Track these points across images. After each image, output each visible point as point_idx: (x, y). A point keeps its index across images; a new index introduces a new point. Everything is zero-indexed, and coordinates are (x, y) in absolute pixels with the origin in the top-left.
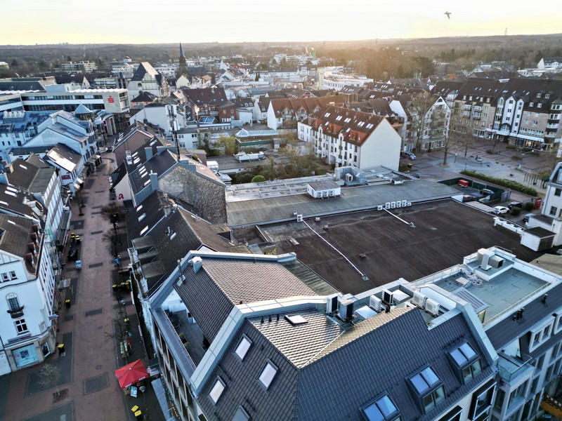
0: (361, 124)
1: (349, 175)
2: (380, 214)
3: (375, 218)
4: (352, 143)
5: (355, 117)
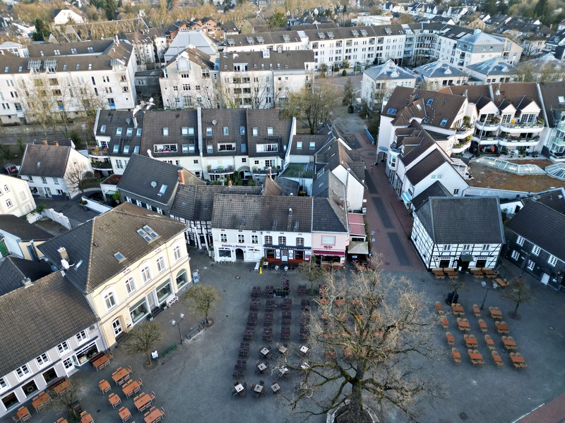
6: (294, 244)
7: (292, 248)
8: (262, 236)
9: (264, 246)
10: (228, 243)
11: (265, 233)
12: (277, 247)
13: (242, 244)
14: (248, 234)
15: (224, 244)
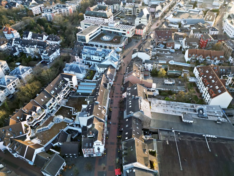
0: (217, 87)
1: (201, 111)
2: (202, 139)
3: (200, 140)
4: (210, 94)
5: (216, 82)
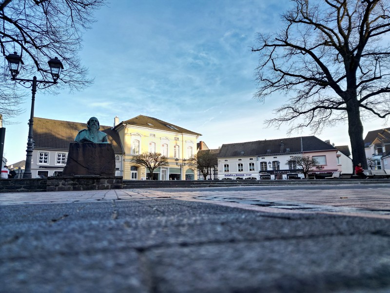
6: (287, 168)
7: (285, 172)
8: (257, 161)
9: (260, 172)
10: (230, 173)
11: (261, 160)
12: (271, 172)
13: (241, 173)
14: (246, 161)
15: (227, 173)
